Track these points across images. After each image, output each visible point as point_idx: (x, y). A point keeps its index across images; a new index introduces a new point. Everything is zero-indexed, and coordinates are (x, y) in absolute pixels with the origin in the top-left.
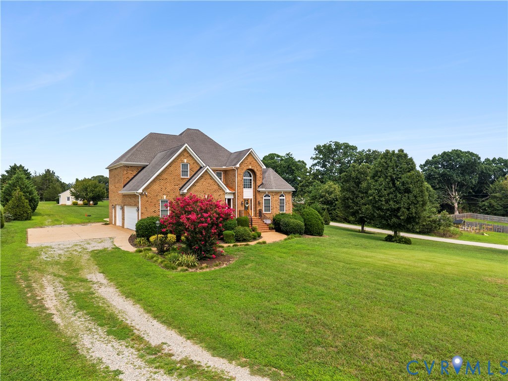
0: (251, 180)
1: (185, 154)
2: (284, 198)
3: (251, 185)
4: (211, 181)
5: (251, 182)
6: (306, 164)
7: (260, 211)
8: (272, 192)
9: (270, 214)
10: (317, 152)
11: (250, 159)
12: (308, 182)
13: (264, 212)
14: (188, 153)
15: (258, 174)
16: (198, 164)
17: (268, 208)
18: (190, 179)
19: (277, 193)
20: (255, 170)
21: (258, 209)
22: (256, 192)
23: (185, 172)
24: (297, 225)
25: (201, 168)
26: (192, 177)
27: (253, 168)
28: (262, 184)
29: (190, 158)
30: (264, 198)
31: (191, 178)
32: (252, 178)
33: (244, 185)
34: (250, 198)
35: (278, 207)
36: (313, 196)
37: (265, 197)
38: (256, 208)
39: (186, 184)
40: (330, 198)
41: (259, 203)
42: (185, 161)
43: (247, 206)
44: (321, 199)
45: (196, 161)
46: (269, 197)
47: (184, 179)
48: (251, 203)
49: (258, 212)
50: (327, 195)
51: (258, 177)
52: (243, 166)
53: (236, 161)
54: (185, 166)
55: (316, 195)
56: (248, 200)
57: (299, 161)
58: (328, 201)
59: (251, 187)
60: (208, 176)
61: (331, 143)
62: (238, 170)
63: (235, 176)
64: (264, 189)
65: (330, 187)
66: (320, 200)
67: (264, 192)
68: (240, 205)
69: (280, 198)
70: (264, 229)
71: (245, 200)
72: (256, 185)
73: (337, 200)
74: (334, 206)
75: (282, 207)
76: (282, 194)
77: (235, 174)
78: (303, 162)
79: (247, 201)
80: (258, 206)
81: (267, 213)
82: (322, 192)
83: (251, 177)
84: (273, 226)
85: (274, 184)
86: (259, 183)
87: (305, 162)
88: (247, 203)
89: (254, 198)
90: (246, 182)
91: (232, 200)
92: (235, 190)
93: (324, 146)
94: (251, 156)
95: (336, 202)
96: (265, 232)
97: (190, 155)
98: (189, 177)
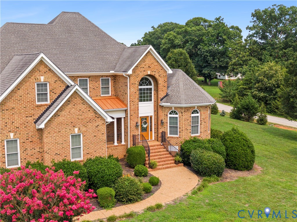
0: (151, 89)
1: (42, 68)
2: (198, 115)
3: (151, 96)
4: (83, 107)
5: (151, 93)
6: (241, 31)
7: (164, 134)
8: (181, 108)
9: (177, 138)
10: (255, 19)
11: (148, 61)
12: (242, 60)
13: (169, 135)
14: (46, 66)
15: (161, 81)
16: (63, 82)
17: (175, 129)
18: (50, 106)
19: (187, 109)
20: (157, 76)
21: (160, 131)
22: (158, 108)
23: (42, 96)
24: (214, 163)
25: (68, 87)
26: (54, 102)
27: (153, 74)
28: (167, 95)
29: (50, 75)
30: (169, 116)
31: (52, 104)
32: (152, 87)
33: (141, 97)
34: (149, 115)
35: (189, 128)
36: (247, 80)
37: (170, 114)
38: (157, 129)
39: (44, 113)
40: (270, 83)
41: (162, 123)
42: (42, 79)
43: (145, 126)
44: (257, 84)
45: (59, 78)
46: (177, 114)
47: (41, 106)
48: (151, 122)
49: (160, 135)
50: (266, 80)
51: (160, 86)
52: (138, 72)
53: (128, 63)
54: (42, 86)
55: (251, 79)
56: (146, 118)
57: (232, 27)
58: (266, 88)
59: (151, 100)
60: (78, 100)
61: (275, 7)
62: (132, 78)
63: (127, 86)
64: (169, 104)
65: (271, 68)
66: (255, 86)
67: (170, 108)
68: (133, 127)
69: (193, 115)
70: (168, 164)
71: (142, 118)
72: (157, 96)
73: (278, 87)
74: (274, 95)
75: (195, 129)
76: (196, 109)
77: (127, 83)
78: (238, 28)
79: (144, 119)
80: (160, 127)
81: (173, 137)
82: (259, 75)
83: (151, 85)
84: (181, 159)
85: (183, 97)
86: (162, 94)
87: (240, 28)
88: (145, 123)
89: (155, 115)
90: (144, 93)
91: (123, 120)
92: (126, 106)
93: (265, 12)
94: (150, 57)
95: (277, 90)
96: (168, 168)
97: (50, 70)
98: (49, 102)
